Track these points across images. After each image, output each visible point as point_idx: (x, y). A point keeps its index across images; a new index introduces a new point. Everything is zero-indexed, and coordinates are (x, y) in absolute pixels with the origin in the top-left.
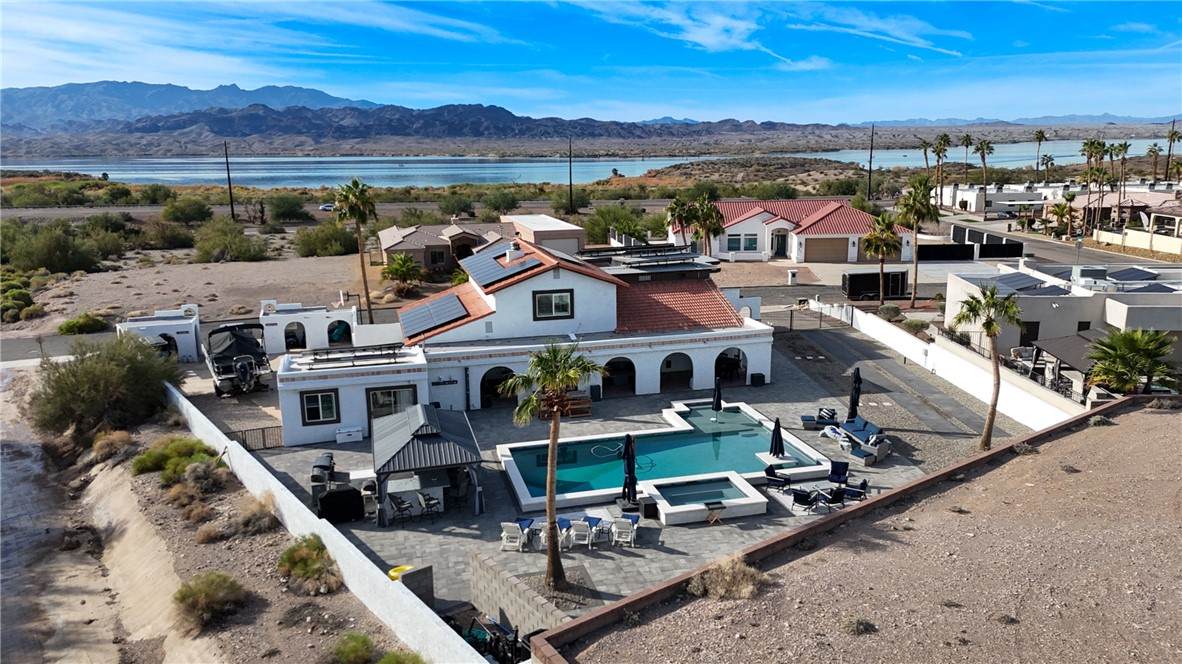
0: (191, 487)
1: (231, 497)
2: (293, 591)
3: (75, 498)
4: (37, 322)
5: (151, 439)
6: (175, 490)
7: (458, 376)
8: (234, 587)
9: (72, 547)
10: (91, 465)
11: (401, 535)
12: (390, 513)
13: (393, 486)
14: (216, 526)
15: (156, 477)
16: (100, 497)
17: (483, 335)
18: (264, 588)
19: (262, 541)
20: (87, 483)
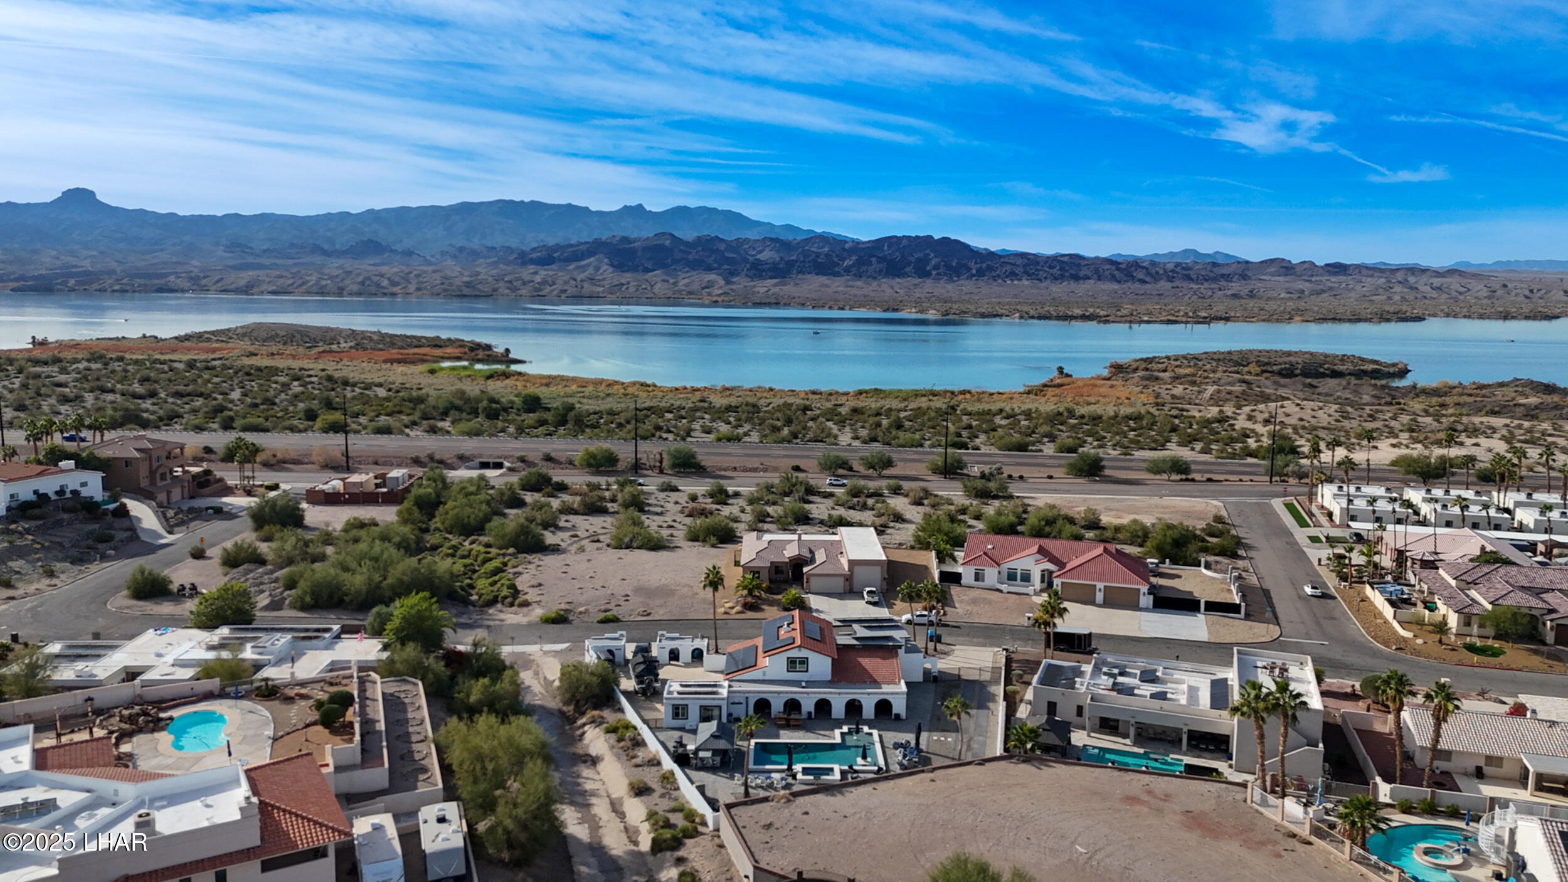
0: (629, 744)
1: (642, 749)
2: (664, 787)
3: (580, 740)
4: (525, 609)
5: (608, 715)
6: (622, 744)
7: (744, 701)
8: (645, 784)
9: (585, 762)
10: (584, 725)
11: (702, 773)
12: (700, 764)
13: (701, 754)
14: (638, 761)
15: (613, 736)
16: (591, 741)
17: (761, 678)
18: (654, 786)
19: (655, 769)
20: (584, 733)
